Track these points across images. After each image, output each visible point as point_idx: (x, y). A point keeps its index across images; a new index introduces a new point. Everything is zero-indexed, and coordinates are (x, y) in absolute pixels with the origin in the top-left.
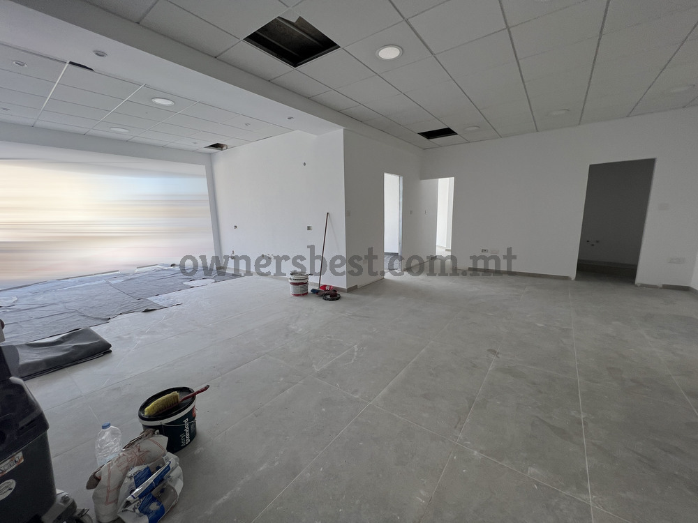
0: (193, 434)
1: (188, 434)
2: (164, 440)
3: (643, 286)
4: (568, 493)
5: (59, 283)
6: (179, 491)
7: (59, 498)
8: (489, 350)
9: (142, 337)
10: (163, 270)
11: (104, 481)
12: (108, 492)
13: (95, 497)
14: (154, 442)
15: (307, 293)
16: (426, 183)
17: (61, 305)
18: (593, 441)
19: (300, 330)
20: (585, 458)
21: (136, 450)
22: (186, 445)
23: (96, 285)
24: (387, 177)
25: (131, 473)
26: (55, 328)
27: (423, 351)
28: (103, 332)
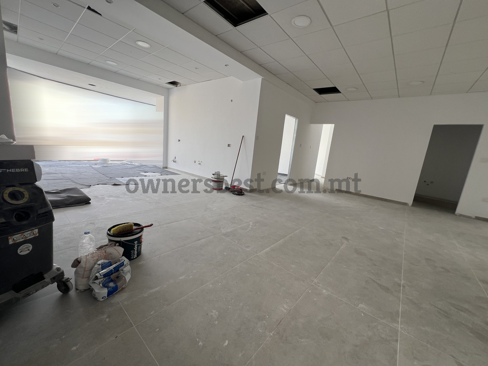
0: (139, 254)
1: (136, 252)
2: (121, 250)
3: (461, 215)
4: (384, 321)
5: (60, 163)
6: (128, 280)
7: (54, 268)
8: (342, 237)
9: (111, 198)
10: (127, 164)
11: (82, 264)
12: (85, 271)
13: (76, 273)
14: (115, 249)
15: (222, 189)
16: (314, 126)
17: (60, 175)
18: (407, 297)
19: (215, 208)
20: (399, 305)
21: (104, 252)
22: (134, 259)
23: (83, 167)
24: (287, 117)
25: (99, 262)
26: (55, 186)
27: (297, 231)
28: (86, 192)
